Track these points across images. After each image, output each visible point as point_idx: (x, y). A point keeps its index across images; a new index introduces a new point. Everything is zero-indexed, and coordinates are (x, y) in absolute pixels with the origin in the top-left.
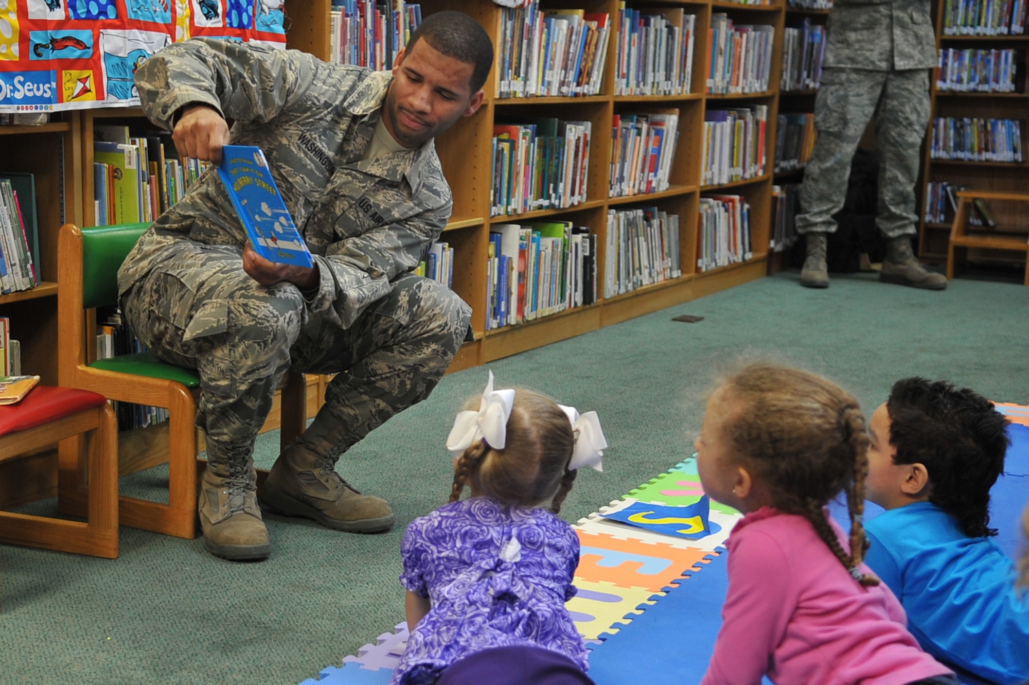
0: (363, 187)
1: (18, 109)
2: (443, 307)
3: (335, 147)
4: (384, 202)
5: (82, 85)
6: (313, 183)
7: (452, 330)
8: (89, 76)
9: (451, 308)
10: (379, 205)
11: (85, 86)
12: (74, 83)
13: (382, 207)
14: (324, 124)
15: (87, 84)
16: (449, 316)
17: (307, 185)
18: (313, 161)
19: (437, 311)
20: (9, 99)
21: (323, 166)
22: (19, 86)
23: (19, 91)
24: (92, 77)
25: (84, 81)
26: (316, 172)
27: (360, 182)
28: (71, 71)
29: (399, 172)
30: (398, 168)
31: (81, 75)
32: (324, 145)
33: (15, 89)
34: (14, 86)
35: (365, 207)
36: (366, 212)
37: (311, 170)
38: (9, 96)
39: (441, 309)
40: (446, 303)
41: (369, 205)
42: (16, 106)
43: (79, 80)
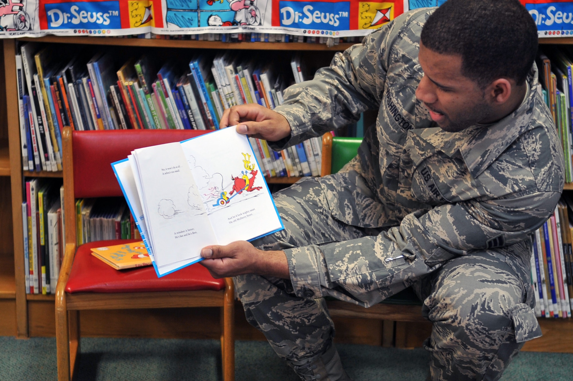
0: (422, 155)
1: (305, 32)
2: (454, 298)
3: (408, 105)
4: (445, 176)
5: (382, 15)
6: (388, 136)
7: (463, 324)
8: (390, 8)
9: (464, 303)
10: (438, 179)
11: (385, 16)
12: (373, 13)
13: (441, 181)
14: (402, 81)
15: (387, 15)
16: (459, 309)
17: (384, 137)
18: (389, 115)
19: (448, 301)
20: (296, 23)
21: (397, 122)
22: (308, 14)
23: (308, 17)
24: (393, 9)
25: (384, 11)
26: (390, 126)
27: (420, 149)
28: (369, 3)
29: (456, 147)
30: (456, 143)
31: (381, 6)
32: (399, 101)
33: (304, 16)
34: (303, 13)
35: (426, 175)
36: (427, 181)
37: (387, 123)
38: (297, 21)
39: (452, 300)
40: (459, 296)
41: (429, 175)
42: (303, 30)
43: (380, 11)
